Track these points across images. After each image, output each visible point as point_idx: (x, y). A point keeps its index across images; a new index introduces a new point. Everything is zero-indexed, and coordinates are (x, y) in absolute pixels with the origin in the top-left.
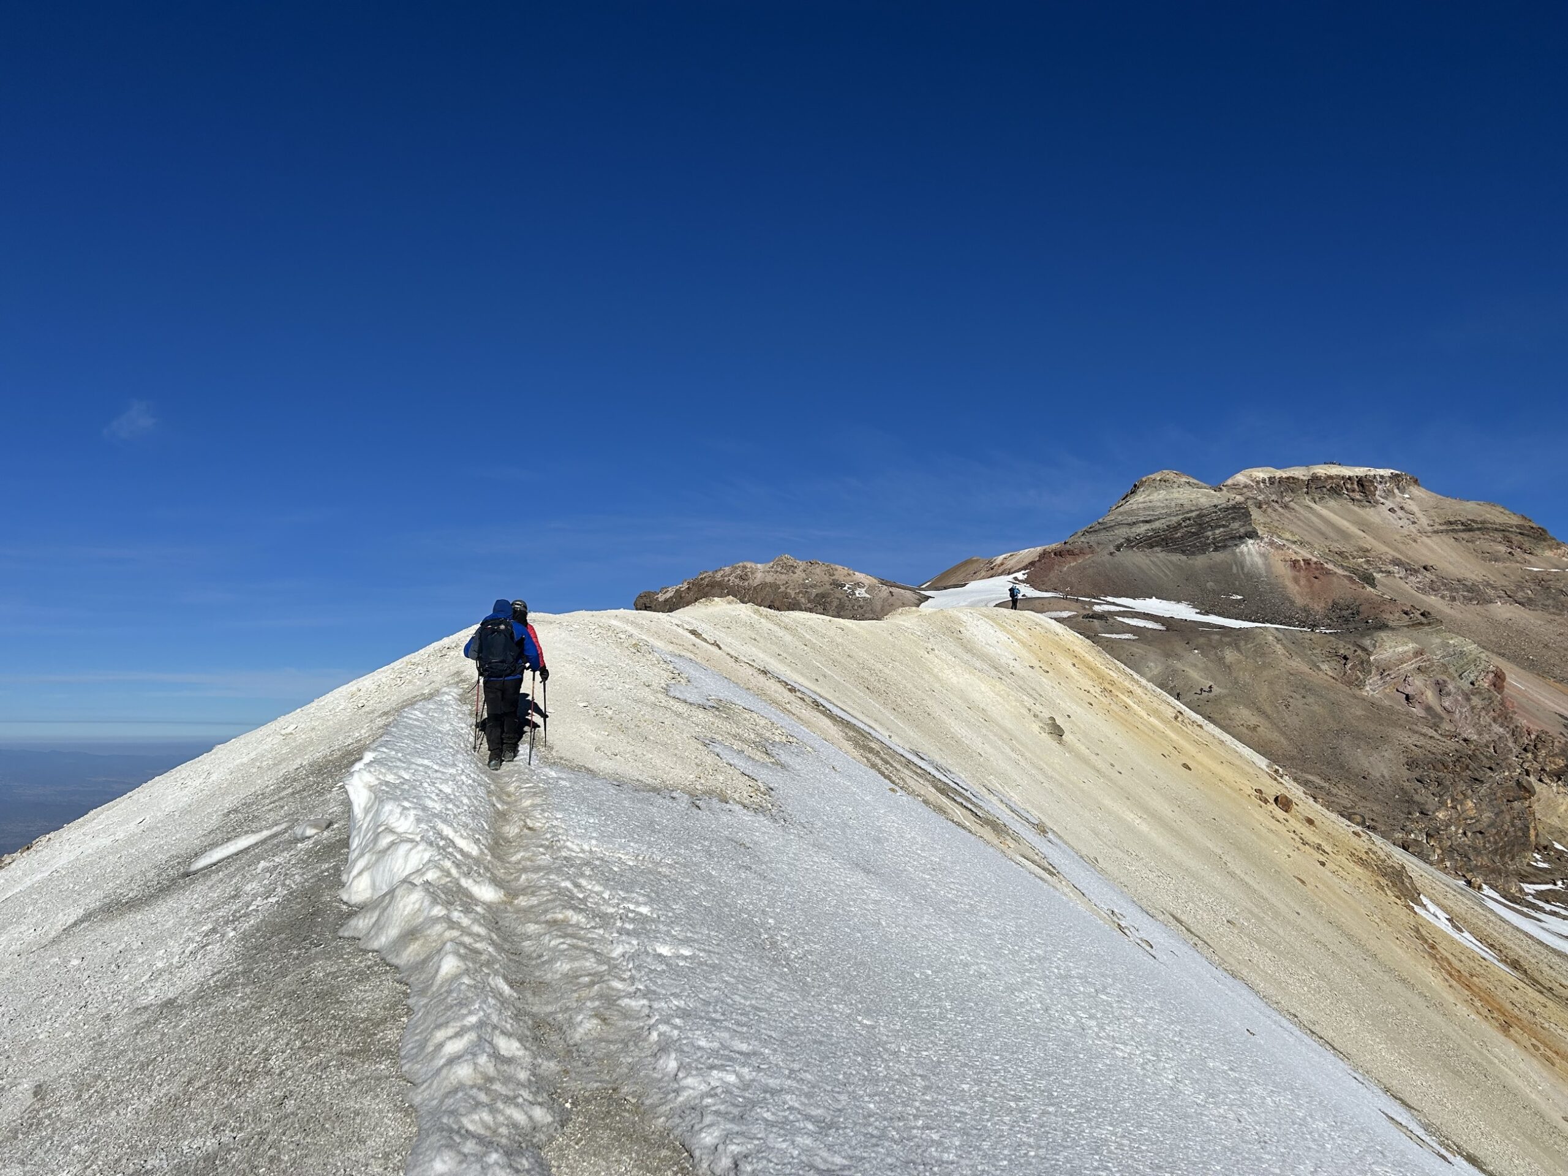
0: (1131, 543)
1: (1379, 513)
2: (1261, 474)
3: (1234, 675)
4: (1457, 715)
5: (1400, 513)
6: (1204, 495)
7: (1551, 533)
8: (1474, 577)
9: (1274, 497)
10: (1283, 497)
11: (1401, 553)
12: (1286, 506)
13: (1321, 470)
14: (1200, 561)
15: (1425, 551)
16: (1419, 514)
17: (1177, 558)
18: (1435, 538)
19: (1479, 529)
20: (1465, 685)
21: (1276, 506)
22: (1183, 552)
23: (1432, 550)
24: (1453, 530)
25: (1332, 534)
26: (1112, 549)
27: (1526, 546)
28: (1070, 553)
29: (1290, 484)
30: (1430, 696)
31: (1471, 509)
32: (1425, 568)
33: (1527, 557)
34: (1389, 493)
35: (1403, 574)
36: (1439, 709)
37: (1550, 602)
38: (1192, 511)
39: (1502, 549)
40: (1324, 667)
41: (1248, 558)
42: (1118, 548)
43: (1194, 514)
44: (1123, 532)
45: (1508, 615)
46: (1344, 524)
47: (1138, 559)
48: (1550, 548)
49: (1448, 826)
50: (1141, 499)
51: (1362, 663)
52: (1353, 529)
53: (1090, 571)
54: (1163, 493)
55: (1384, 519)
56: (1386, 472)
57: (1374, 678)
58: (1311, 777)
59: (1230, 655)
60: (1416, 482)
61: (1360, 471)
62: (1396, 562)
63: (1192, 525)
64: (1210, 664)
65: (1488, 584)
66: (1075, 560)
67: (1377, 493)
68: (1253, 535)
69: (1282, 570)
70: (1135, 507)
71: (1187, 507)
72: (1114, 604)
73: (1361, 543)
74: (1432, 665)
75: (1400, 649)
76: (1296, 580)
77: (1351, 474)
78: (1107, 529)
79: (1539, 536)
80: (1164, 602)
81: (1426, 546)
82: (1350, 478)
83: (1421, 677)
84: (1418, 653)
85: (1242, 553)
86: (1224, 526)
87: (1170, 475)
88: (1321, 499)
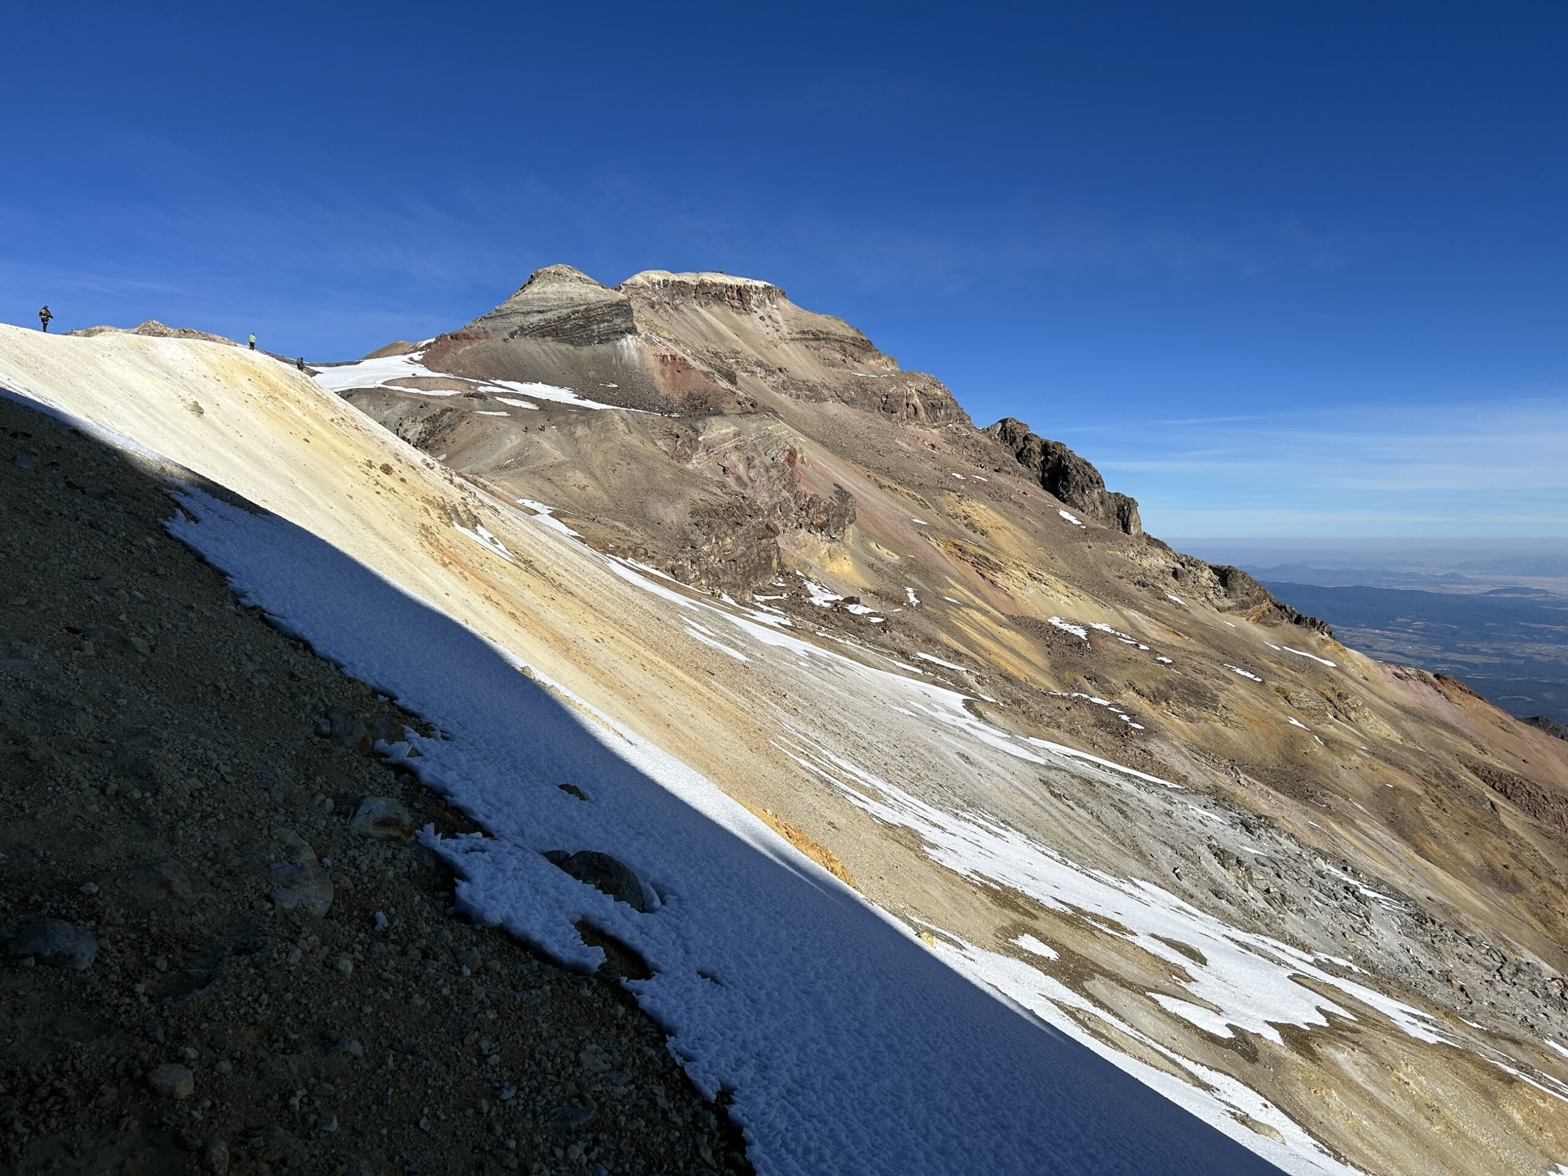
0: (524, 331)
1: (752, 321)
2: (657, 276)
3: (579, 446)
4: (757, 484)
5: (768, 321)
6: (592, 290)
7: (875, 346)
8: (815, 379)
9: (666, 299)
10: (673, 299)
11: (763, 355)
12: (676, 308)
13: (708, 278)
14: (585, 351)
15: (783, 356)
16: (782, 323)
17: (565, 347)
18: (792, 345)
19: (824, 339)
20: (768, 460)
21: (668, 307)
22: (572, 343)
23: (787, 355)
24: (805, 339)
25: (712, 337)
26: (506, 336)
27: (856, 355)
28: (466, 337)
29: (681, 288)
30: (741, 468)
31: (821, 321)
32: (780, 370)
33: (856, 364)
34: (761, 303)
35: (763, 374)
36: (745, 479)
37: (866, 402)
38: (581, 305)
39: (839, 356)
40: (660, 443)
41: (626, 351)
42: (512, 335)
43: (582, 308)
44: (518, 320)
45: (835, 411)
46: (723, 328)
47: (530, 347)
48: (874, 357)
49: (709, 555)
50: (536, 290)
51: (691, 441)
52: (729, 333)
53: (483, 355)
54: (556, 285)
55: (755, 326)
56: (761, 284)
57: (701, 453)
58: (618, 524)
59: (580, 431)
60: (784, 294)
61: (740, 281)
62: (759, 364)
63: (580, 318)
64: (562, 438)
65: (825, 385)
66: (470, 344)
67: (752, 302)
68: (632, 330)
69: (653, 363)
70: (530, 297)
71: (577, 300)
72: (500, 386)
73: (734, 346)
74: (746, 444)
75: (724, 431)
76: (663, 373)
77: (733, 283)
78: (503, 316)
79: (868, 347)
80: (549, 387)
81: (783, 350)
82: (731, 287)
83: (737, 453)
84: (737, 434)
85: (622, 346)
86: (608, 321)
87: (564, 269)
88: (707, 304)
